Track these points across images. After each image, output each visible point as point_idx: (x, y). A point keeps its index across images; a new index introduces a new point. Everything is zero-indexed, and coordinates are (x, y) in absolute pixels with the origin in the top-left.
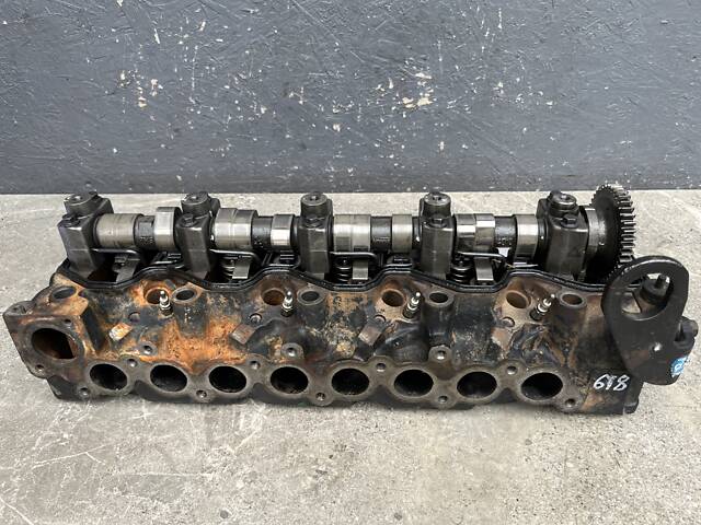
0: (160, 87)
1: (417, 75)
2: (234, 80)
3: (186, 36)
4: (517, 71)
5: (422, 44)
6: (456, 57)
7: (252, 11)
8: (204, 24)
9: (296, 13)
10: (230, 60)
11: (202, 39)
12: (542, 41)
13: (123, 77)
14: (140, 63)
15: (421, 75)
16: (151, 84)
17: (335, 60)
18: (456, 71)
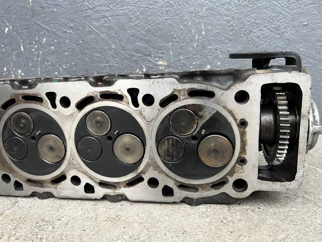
0: (23, 74)
1: (159, 63)
2: (59, 69)
3: (36, 46)
4: (216, 57)
5: (160, 45)
6: (180, 51)
7: (68, 32)
8: (45, 40)
9: (91, 32)
10: (58, 58)
11: (44, 47)
12: (230, 40)
13: (5, 69)
14: (14, 61)
15: (160, 63)
16: (18, 73)
17: (113, 56)
18: (181, 60)
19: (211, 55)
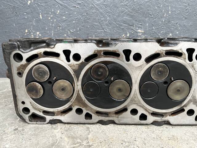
0: (40, 35)
1: (138, 31)
2: (68, 33)
3: (51, 16)
4: (176, 29)
5: (140, 19)
6: (153, 24)
7: (77, 6)
8: (59, 11)
9: (93, 8)
10: (67, 25)
11: (57, 17)
12: (186, 18)
13: (26, 31)
14: (34, 26)
15: (139, 31)
16: (36, 34)
17: (107, 25)
18: (153, 29)
19: (173, 27)
